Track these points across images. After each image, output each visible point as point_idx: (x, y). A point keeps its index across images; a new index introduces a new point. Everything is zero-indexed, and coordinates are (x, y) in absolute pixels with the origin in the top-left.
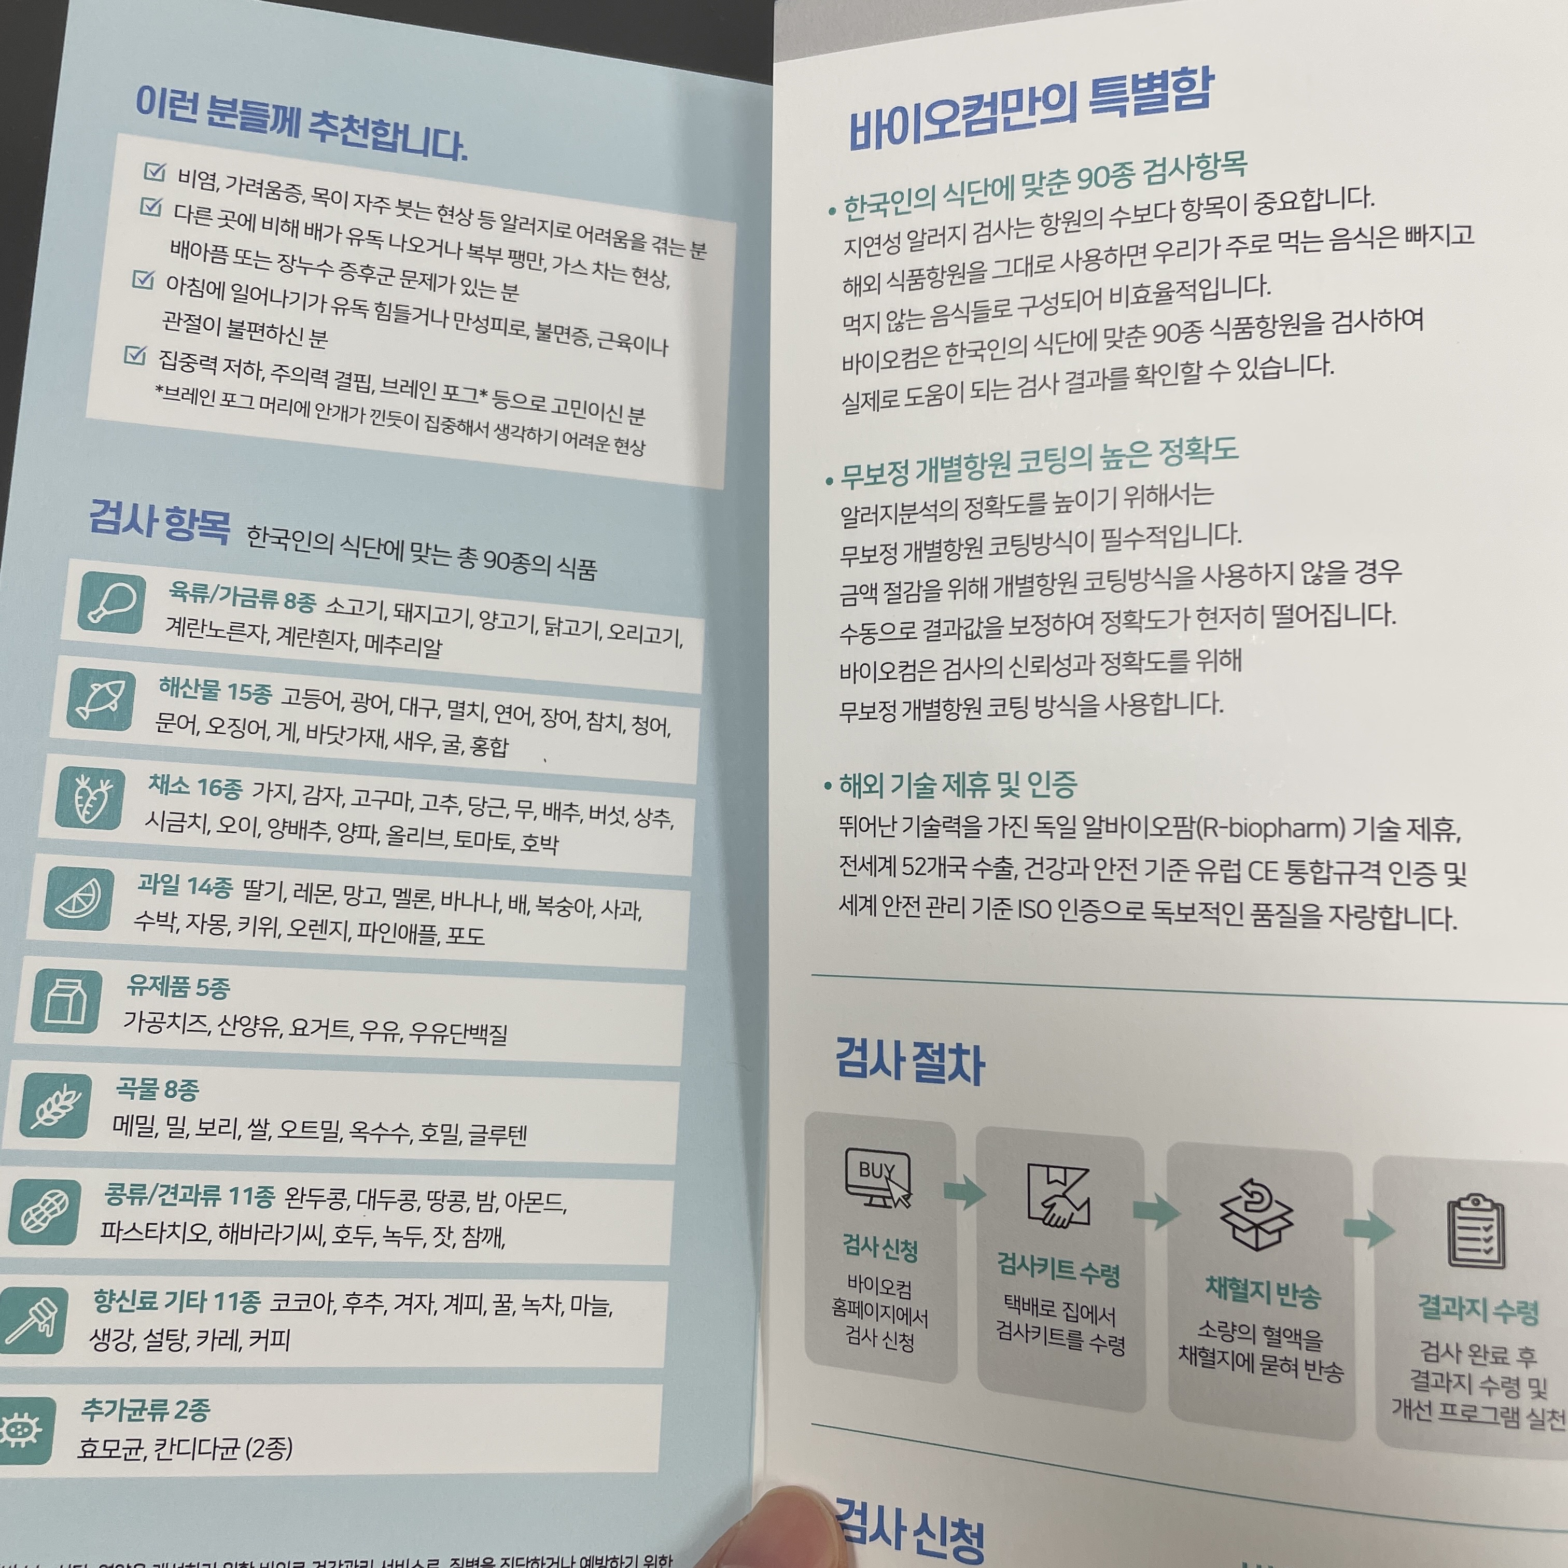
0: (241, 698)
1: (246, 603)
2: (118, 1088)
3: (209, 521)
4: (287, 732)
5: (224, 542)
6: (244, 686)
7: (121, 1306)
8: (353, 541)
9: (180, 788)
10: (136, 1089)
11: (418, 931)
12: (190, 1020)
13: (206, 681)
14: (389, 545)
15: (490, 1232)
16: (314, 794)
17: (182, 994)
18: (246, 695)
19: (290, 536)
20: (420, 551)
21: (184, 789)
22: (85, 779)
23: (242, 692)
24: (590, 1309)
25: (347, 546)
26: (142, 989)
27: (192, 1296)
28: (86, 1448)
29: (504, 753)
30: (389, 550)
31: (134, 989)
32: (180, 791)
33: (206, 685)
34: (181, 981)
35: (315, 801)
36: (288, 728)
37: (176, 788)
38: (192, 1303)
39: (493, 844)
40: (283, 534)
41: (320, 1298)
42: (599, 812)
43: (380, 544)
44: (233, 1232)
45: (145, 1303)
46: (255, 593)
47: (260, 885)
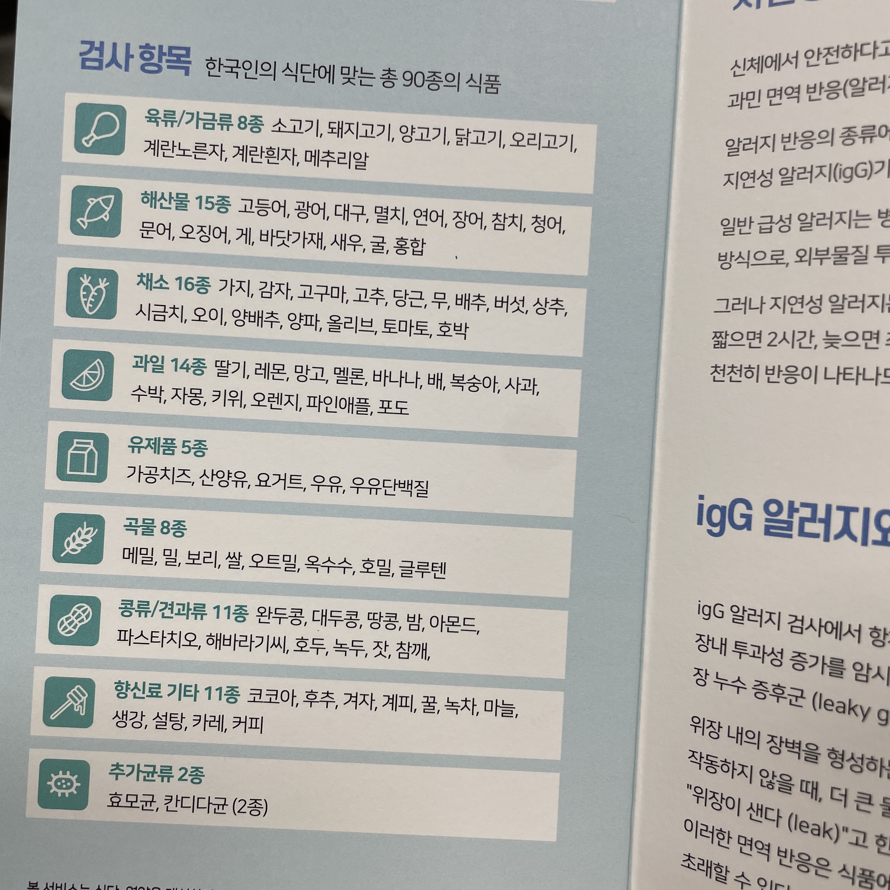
0: (206, 208)
1: (207, 126)
2: (125, 526)
3: (175, 55)
4: (244, 236)
5: (187, 74)
6: (208, 197)
7: (135, 694)
8: (293, 67)
9: (161, 285)
10: (139, 527)
11: (355, 403)
12: (177, 473)
13: (177, 194)
14: (322, 70)
15: (418, 647)
16: (268, 289)
17: (171, 452)
18: (209, 205)
19: (240, 65)
20: (349, 74)
21: (164, 285)
22: (87, 278)
23: (207, 202)
24: (500, 711)
25: (288, 72)
26: (139, 448)
27: (188, 688)
28: (113, 800)
29: (422, 252)
30: (322, 74)
31: (133, 447)
32: (161, 287)
33: (177, 197)
34: (169, 441)
35: (268, 295)
36: (244, 232)
37: (158, 285)
38: (187, 693)
39: (414, 330)
40: (234, 64)
41: (285, 694)
42: (502, 302)
43: (314, 70)
44: (217, 640)
45: (152, 693)
46: (214, 117)
47: (228, 364)
